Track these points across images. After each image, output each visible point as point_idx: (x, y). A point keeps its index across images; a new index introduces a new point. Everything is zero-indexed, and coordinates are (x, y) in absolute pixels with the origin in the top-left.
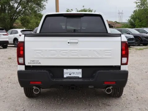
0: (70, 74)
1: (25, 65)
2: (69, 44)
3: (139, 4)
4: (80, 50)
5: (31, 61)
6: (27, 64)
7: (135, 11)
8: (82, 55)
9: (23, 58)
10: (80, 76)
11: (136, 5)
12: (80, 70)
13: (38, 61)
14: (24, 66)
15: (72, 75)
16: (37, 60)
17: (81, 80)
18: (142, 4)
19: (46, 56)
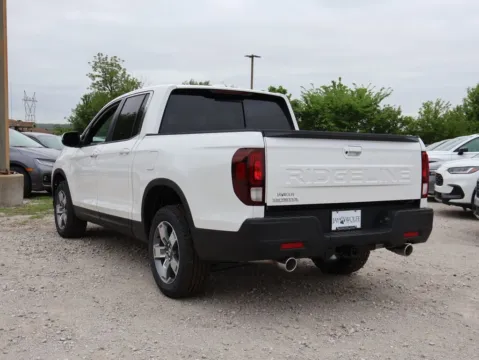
0: (342, 222)
1: (265, 205)
2: (346, 156)
3: (97, 79)
4: (366, 169)
5: (279, 195)
6: (270, 202)
7: (86, 96)
8: (370, 179)
9: (261, 189)
10: (358, 225)
11: (90, 81)
12: (358, 213)
13: (293, 194)
14: (262, 209)
15: (346, 224)
16: (290, 191)
17: (360, 234)
18: (105, 82)
19: (309, 183)
